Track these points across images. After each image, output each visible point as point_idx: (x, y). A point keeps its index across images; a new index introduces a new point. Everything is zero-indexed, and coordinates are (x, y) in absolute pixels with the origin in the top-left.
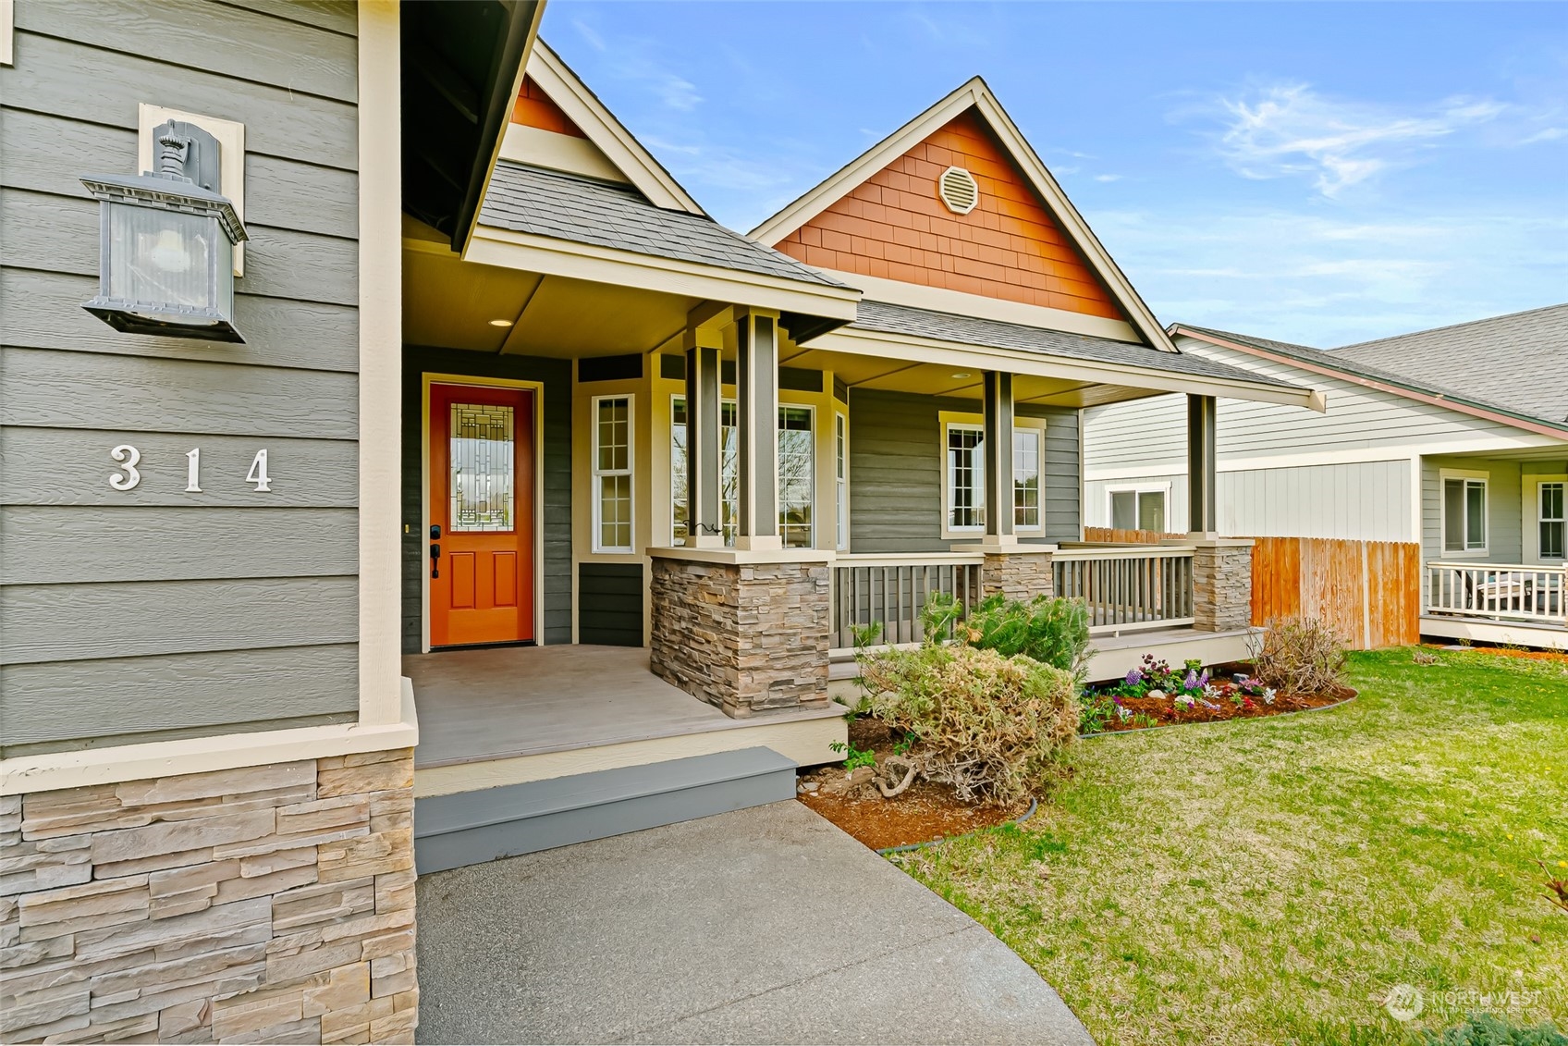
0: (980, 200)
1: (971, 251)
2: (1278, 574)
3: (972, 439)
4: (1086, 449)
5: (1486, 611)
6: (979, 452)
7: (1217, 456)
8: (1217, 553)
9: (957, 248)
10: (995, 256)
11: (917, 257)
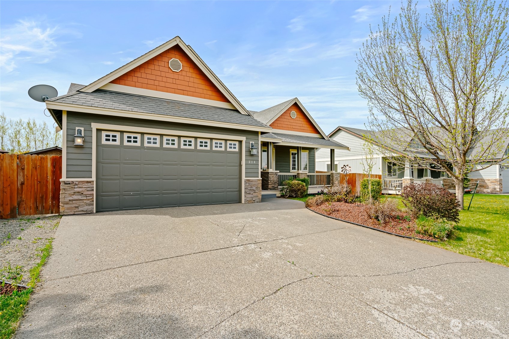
0: (297, 116)
1: (295, 124)
2: (353, 180)
3: (295, 154)
4: (316, 156)
5: (392, 188)
6: (296, 156)
7: (335, 157)
8: (334, 174)
9: (293, 124)
10: (299, 125)
11: (287, 126)
